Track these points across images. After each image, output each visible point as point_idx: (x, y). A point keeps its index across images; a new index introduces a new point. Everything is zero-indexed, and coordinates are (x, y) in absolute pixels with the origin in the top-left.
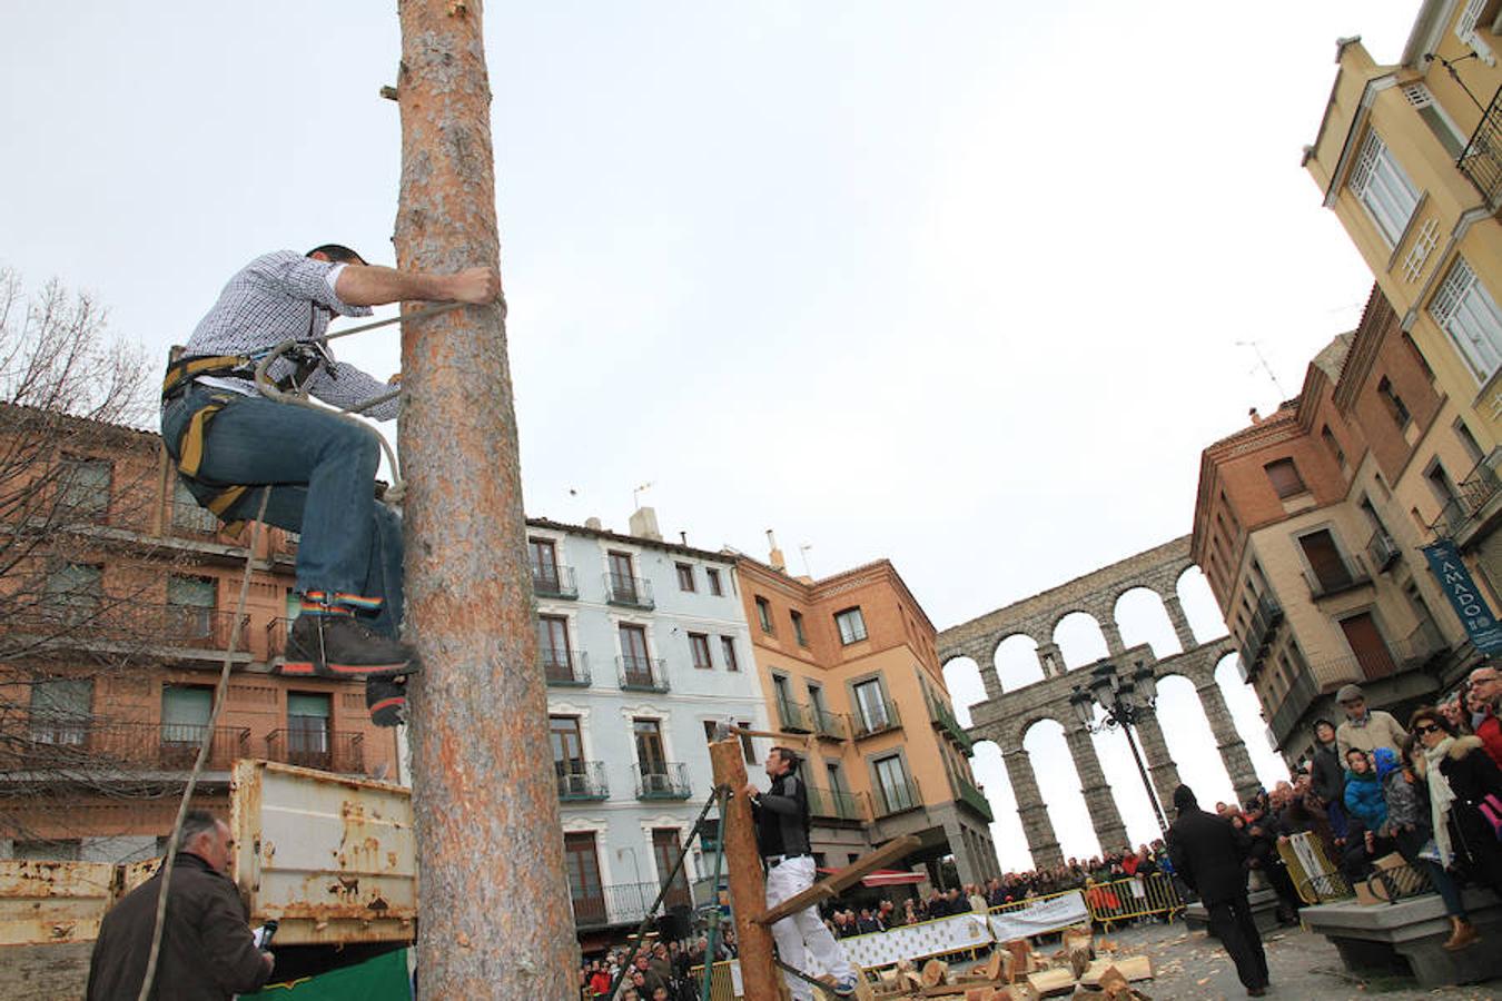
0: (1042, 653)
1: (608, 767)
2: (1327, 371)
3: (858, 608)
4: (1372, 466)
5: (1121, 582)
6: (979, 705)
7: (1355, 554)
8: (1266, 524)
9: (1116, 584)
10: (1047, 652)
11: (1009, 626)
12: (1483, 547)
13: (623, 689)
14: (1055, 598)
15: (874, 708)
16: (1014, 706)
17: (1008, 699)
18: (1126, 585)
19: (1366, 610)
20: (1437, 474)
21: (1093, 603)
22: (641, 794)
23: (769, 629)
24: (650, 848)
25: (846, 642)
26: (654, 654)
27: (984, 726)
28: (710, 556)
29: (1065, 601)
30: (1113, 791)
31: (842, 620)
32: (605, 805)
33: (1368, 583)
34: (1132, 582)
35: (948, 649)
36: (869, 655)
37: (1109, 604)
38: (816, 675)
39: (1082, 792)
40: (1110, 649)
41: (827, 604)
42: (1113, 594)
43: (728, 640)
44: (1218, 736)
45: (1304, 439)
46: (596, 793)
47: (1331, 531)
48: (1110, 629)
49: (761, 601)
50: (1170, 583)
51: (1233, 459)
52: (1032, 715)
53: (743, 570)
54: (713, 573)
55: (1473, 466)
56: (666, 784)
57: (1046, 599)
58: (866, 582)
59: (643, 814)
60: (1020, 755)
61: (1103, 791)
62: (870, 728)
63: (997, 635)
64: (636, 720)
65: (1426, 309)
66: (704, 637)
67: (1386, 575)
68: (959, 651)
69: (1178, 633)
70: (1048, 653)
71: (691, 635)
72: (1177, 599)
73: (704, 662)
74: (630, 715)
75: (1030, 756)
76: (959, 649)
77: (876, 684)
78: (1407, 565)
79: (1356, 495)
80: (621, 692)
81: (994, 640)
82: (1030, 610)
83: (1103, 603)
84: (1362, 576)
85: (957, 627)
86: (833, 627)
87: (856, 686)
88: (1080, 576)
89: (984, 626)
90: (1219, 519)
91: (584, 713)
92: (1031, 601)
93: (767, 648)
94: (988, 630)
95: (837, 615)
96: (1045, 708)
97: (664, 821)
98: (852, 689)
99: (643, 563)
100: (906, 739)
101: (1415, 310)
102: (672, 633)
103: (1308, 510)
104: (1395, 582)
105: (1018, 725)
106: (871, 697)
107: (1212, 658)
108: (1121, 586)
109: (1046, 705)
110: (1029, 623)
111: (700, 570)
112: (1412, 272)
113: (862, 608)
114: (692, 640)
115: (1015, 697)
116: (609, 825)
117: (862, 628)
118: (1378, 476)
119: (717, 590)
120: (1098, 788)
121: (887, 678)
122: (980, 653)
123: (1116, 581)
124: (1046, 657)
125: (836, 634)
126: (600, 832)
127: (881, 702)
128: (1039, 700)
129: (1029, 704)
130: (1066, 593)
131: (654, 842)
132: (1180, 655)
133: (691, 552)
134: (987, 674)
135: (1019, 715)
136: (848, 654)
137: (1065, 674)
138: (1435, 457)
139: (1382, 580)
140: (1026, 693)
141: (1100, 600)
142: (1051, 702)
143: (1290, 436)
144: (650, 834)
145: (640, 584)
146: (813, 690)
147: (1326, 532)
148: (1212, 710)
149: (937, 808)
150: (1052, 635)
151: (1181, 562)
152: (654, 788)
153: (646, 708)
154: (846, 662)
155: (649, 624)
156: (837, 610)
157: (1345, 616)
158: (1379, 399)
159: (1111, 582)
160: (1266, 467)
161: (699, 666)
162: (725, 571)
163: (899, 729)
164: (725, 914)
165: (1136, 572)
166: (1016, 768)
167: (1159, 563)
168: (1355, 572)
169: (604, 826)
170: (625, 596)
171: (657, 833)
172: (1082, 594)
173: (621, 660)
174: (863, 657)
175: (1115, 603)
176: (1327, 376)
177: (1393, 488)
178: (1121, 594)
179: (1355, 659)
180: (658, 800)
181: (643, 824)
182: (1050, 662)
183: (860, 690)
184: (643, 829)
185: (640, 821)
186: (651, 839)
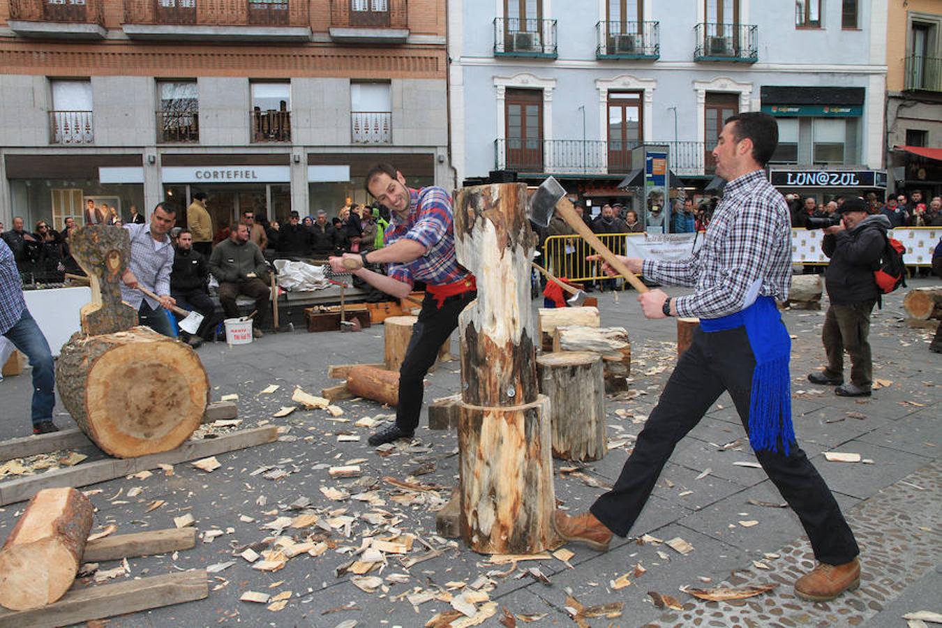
22: (701, 55)
24: (701, 110)
46: (647, 52)
59: (699, 77)
97: (721, 84)
116: (658, 85)
126: (646, 90)
131: (706, 104)
144: (704, 96)
152: (713, 51)
164: (657, 184)
169: (653, 85)
171: (710, 95)
181: (697, 86)
184: (696, 90)
185: (693, 82)
186: (703, 101)
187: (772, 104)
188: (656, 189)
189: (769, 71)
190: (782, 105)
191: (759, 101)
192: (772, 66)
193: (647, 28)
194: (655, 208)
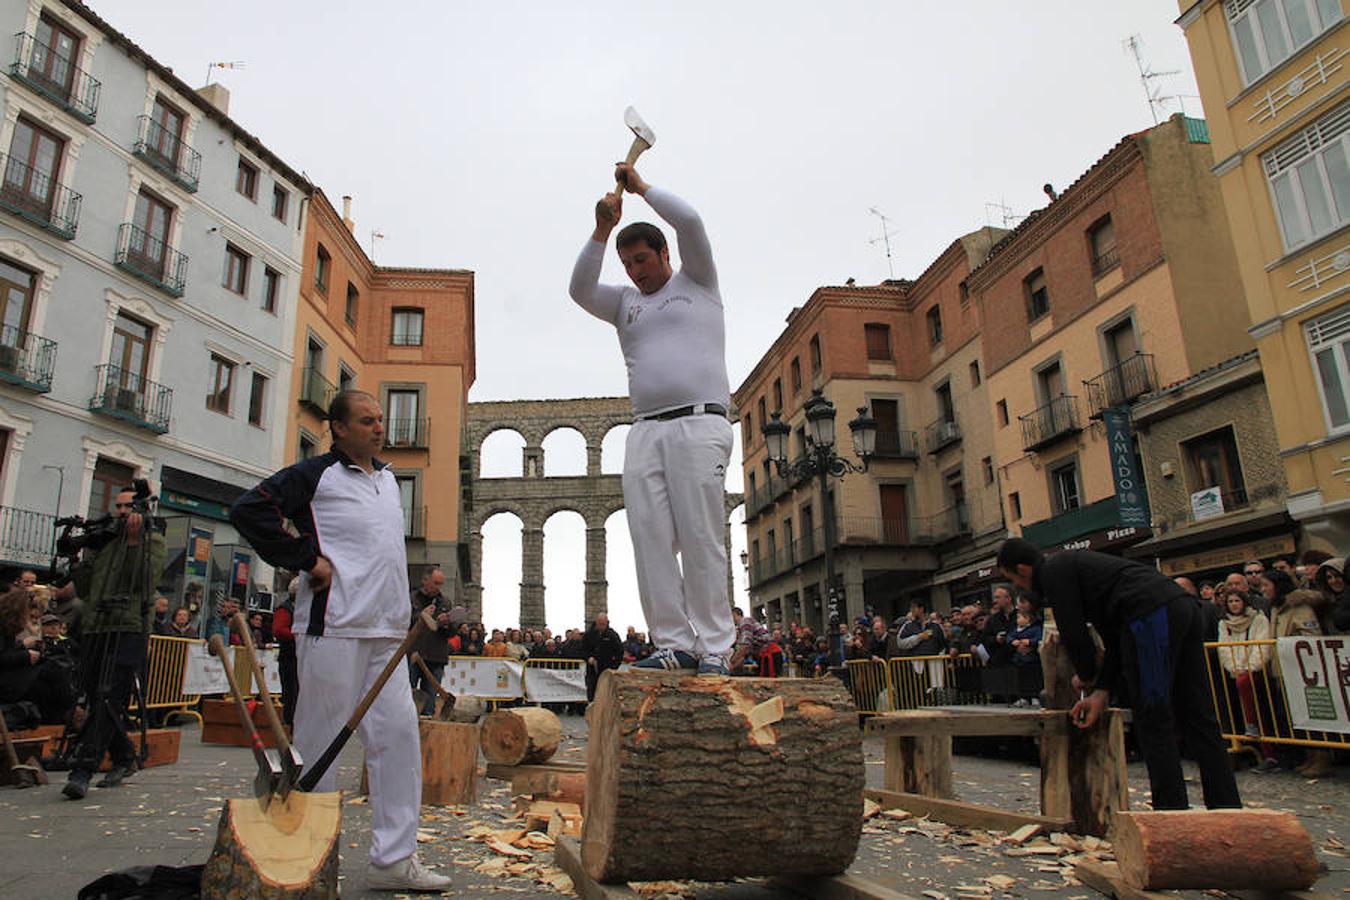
0: (528, 453)
1: (61, 354)
2: (969, 253)
3: (420, 311)
4: (975, 351)
5: (619, 416)
7: (912, 429)
8: (850, 377)
9: (614, 416)
10: (533, 453)
11: (506, 419)
12: (1152, 428)
13: (118, 265)
14: (558, 408)
15: (403, 420)
16: (486, 491)
17: (482, 484)
18: (623, 419)
19: (902, 482)
20: (1049, 373)
21: (590, 425)
22: (98, 404)
23: (322, 287)
24: (88, 478)
25: (396, 342)
26: (176, 242)
28: (286, 172)
29: (564, 414)
30: (546, 592)
31: (399, 319)
32: (40, 401)
33: (913, 459)
36: (418, 364)
37: (601, 430)
38: (353, 363)
39: (520, 585)
40: (588, 469)
41: (388, 294)
42: (609, 422)
43: (272, 275)
45: (907, 314)
46: (31, 378)
47: (900, 403)
48: (594, 451)
49: (323, 255)
51: (841, 307)
52: (500, 504)
53: (315, 208)
54: (280, 194)
55: (1100, 372)
56: (138, 405)
57: (549, 407)
58: (440, 287)
59: (92, 432)
60: (477, 536)
61: (538, 588)
62: (392, 442)
63: (493, 424)
64: (123, 313)
65: (1260, 156)
66: (244, 258)
67: (933, 457)
70: (533, 455)
71: (231, 248)
73: (235, 284)
74: (117, 303)
75: (483, 540)
77: (414, 398)
78: (963, 451)
79: (937, 377)
80: (112, 268)
81: (488, 427)
82: (530, 410)
83: (598, 427)
84: (910, 452)
86: (389, 321)
87: (391, 391)
88: (587, 397)
89: (484, 412)
90: (796, 363)
91: (50, 272)
92: (536, 405)
93: (314, 307)
94: (486, 417)
95: (396, 310)
96: (512, 503)
97: (119, 450)
98: (386, 392)
99: (198, 132)
100: (429, 464)
101: (1243, 154)
102: (208, 232)
103: (887, 378)
104: (937, 465)
105: (484, 509)
106: (403, 408)
108: (618, 419)
109: (514, 499)
110: (526, 422)
111: (267, 179)
112: (1269, 109)
113: (426, 312)
114: (228, 254)
115: (489, 484)
116: (34, 429)
117: (419, 333)
118: (975, 365)
119: (280, 212)
120: (533, 585)
121: (429, 394)
122: (473, 434)
123: (616, 412)
124: (530, 458)
125: (387, 329)
126: (18, 432)
127: (413, 416)
128: (511, 493)
129: (500, 495)
130: (568, 408)
131: (95, 472)
133: (263, 153)
135: (486, 501)
136: (393, 355)
137: (540, 478)
138: (1059, 354)
139: (928, 461)
140: (501, 484)
141: (595, 424)
142: (520, 498)
143: (895, 307)
144: (95, 460)
145: (187, 154)
146: (345, 377)
147: (894, 403)
149: (440, 545)
150: (542, 440)
152: (118, 405)
153: (142, 304)
154: (390, 362)
155: (183, 207)
156: (398, 305)
157: (886, 482)
158: (1021, 288)
159: (611, 412)
160: (866, 326)
161: (228, 287)
162: (295, 195)
163: (426, 450)
164: (198, 574)
168: (906, 446)
169: (29, 427)
170: (162, 158)
171: (103, 462)
172: (582, 413)
173: (128, 231)
174: (410, 363)
175: (606, 432)
176: (966, 257)
177: (988, 377)
178: (615, 425)
179: (881, 522)
180: (119, 420)
181: (87, 444)
182: (532, 463)
183: (394, 398)
184: (86, 450)
185: (84, 438)
186: (93, 467)
187: (173, 492)
188: (196, 579)
189: (174, 449)
190: (181, 494)
191: (160, 484)
192: (180, 444)
193: (34, 345)
194: (193, 607)
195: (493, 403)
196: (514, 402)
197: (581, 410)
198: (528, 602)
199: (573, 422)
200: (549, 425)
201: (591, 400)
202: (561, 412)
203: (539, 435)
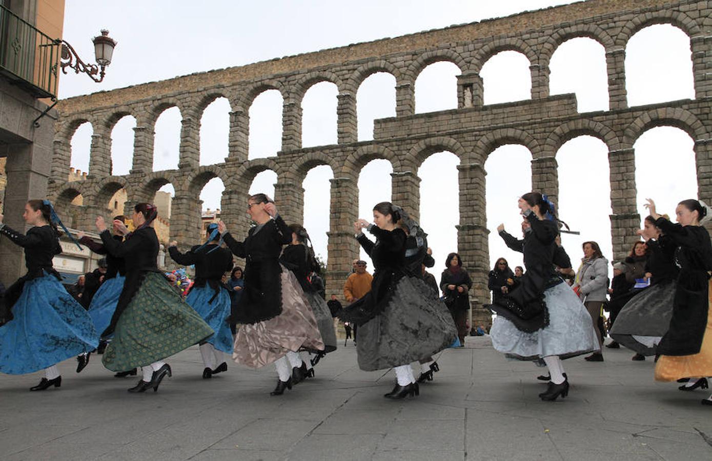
0: (462, 82)
6: (386, 121)
10: (468, 82)
11: (439, 48)
14: (495, 28)
16: (417, 128)
17: (416, 121)
18: (573, 29)
21: (533, 42)
27: (385, 142)
29: (503, 33)
34: (581, 27)
35: (373, 60)
37: (547, 46)
39: (457, 227)
40: (534, 91)
42: (556, 36)
44: (614, 205)
48: (540, 73)
50: (621, 36)
52: (434, 141)
57: (485, 28)
60: (409, 177)
61: (478, 231)
63: (425, 56)
68: (382, 64)
69: (610, 90)
70: (470, 84)
72: (622, 54)
75: (421, 184)
76: (383, 62)
81: (420, 60)
82: (465, 35)
83: (543, 44)
85: (388, 39)
92: (470, 28)
94: (417, 48)
96: (447, 138)
105: (416, 148)
107: (639, 123)
108: (568, 30)
109: (450, 134)
110: (460, 49)
115: (422, 120)
120: (474, 228)
122: (403, 70)
124: (465, 86)
128: (445, 128)
129: (433, 130)
130: (508, 26)
132: (606, 114)
134: (402, 91)
135: (419, 139)
137: (480, 108)
140: (435, 119)
141: (540, 39)
142: (456, 133)
148: (619, 177)
150: (480, 67)
151: (642, 16)
159: (559, 23)
165: (588, 17)
166: (401, 189)
167: (618, 12)
172: (523, 30)
175: (555, 48)
178: (565, 38)
182: (468, 93)
195: (424, 33)
196: (446, 28)
197: (522, 26)
198: (467, 246)
199: (513, 41)
200: (486, 48)
201: (533, 12)
202: (499, 31)
203: (475, 61)
